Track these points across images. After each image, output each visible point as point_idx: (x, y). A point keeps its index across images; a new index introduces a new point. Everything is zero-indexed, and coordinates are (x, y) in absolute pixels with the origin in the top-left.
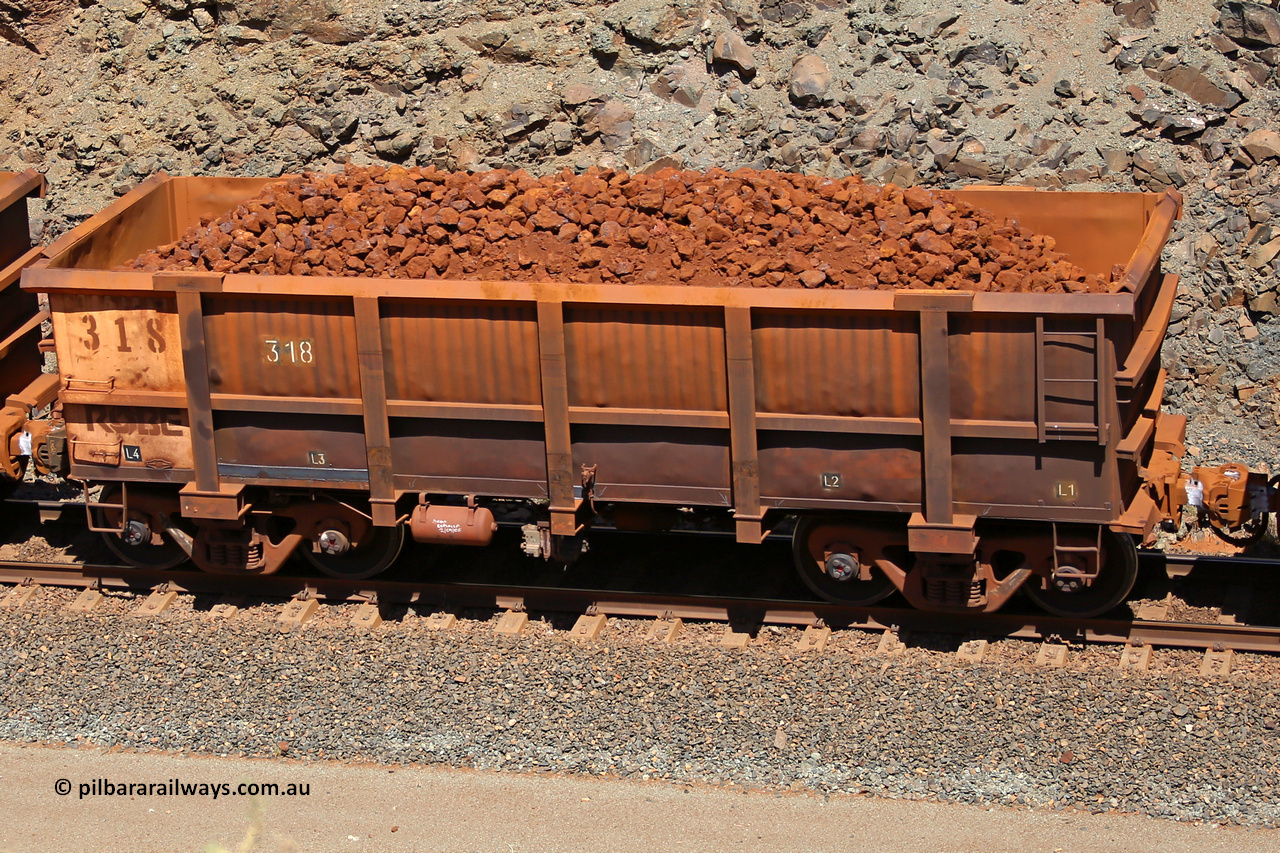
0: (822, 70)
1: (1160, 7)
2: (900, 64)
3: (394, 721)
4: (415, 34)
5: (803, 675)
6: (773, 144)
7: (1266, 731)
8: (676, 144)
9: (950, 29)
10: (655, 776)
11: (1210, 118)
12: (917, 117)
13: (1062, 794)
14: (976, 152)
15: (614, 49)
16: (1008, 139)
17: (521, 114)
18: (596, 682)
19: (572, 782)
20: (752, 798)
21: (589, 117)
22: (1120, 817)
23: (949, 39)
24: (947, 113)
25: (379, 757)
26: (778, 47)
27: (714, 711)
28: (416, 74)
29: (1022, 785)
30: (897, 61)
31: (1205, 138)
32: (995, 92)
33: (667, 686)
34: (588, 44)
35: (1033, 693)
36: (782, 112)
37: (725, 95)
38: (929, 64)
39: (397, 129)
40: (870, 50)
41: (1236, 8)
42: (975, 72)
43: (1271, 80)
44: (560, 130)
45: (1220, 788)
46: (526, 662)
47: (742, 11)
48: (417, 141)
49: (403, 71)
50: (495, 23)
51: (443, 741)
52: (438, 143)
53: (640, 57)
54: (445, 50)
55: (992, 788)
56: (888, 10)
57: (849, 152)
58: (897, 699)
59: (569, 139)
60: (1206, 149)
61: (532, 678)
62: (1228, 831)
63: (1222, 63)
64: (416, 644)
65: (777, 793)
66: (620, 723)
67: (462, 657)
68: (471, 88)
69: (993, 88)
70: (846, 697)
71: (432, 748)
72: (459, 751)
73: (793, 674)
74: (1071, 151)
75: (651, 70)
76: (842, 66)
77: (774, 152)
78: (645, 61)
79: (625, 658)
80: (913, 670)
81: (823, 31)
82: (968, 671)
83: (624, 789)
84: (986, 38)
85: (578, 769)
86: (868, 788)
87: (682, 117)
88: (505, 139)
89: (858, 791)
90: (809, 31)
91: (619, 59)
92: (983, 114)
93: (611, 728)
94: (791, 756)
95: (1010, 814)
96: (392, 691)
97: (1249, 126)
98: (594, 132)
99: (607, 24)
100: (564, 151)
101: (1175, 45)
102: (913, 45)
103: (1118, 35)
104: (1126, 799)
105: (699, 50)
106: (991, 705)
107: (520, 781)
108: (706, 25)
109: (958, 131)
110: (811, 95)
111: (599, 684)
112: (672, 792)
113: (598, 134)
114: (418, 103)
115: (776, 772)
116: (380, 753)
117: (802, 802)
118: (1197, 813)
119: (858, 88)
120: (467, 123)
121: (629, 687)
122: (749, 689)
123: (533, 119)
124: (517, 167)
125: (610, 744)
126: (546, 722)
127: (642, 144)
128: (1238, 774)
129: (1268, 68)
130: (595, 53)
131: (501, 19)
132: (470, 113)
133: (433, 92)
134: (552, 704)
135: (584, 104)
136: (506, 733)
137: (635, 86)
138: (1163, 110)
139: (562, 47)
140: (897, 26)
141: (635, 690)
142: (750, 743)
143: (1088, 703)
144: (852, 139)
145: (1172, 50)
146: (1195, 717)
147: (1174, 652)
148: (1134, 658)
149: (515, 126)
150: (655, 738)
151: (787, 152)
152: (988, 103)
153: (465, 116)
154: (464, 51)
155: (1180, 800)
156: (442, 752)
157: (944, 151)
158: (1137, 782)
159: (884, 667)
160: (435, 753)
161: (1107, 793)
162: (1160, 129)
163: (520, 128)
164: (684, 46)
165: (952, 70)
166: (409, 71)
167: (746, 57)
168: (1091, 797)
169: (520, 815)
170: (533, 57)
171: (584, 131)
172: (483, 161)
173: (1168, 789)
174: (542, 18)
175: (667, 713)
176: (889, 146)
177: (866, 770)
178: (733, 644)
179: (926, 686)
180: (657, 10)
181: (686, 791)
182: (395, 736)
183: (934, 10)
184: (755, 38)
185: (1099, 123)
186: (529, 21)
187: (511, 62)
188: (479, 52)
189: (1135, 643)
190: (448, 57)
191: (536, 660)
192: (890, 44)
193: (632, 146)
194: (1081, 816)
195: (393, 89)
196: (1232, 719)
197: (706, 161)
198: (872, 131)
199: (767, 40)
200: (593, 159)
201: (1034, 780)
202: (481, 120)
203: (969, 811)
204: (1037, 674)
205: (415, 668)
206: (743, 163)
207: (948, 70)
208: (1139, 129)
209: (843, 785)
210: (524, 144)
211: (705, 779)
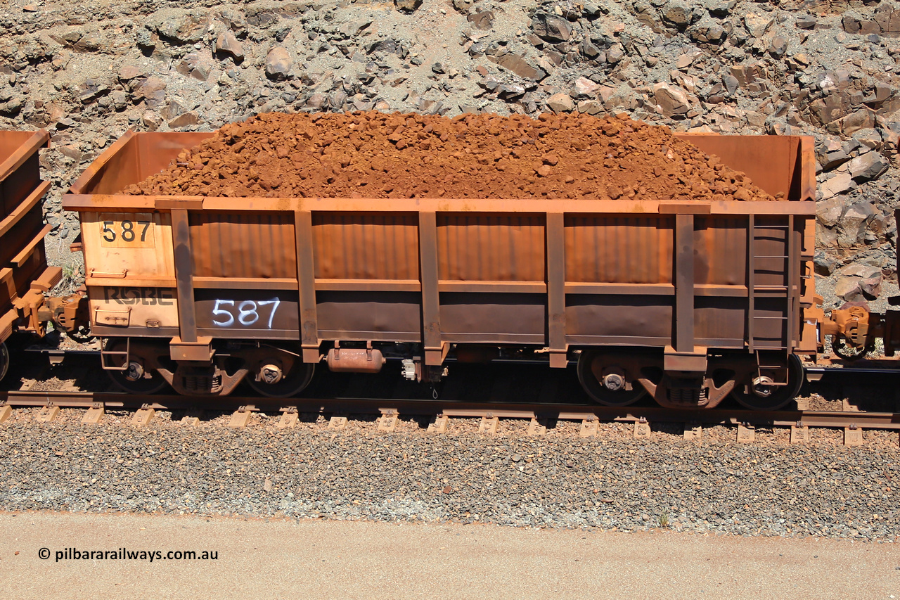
0: (286, 57)
1: (496, 17)
2: (335, 53)
3: (15, 483)
4: (20, 33)
5: (282, 444)
6: (256, 104)
7: (568, 469)
8: (194, 105)
9: (366, 30)
10: (188, 511)
11: (528, 86)
12: (347, 87)
13: (445, 513)
14: (384, 109)
15: (152, 43)
16: (404, 100)
17: (92, 86)
18: (148, 452)
19: (133, 517)
20: (251, 523)
21: (137, 87)
22: (480, 526)
23: (366, 37)
24: (365, 84)
25: (6, 507)
26: (258, 42)
27: (225, 468)
28: (22, 59)
29: (420, 508)
30: (333, 51)
31: (525, 99)
32: (395, 71)
33: (195, 454)
34: (135, 40)
35: (426, 450)
36: (261, 84)
37: (224, 73)
38: (353, 53)
39: (10, 96)
40: (316, 44)
41: (541, 17)
42: (382, 58)
43: (564, 62)
44: (118, 96)
45: (541, 505)
46: (103, 441)
47: (234, 19)
48: (23, 104)
49: (13, 58)
50: (73, 26)
51: (49, 495)
52: (38, 105)
53: (169, 49)
54: (41, 44)
55: (401, 511)
56: (327, 18)
57: (304, 109)
58: (341, 457)
59: (124, 101)
60: (526, 105)
61: (106, 451)
62: (546, 532)
63: (534, 52)
64: (30, 432)
65: (266, 519)
66: (164, 478)
67: (60, 439)
68: (59, 69)
69: (393, 68)
70: (309, 457)
71: (41, 499)
72: (60, 501)
73: (275, 443)
74: (443, 108)
75: (176, 57)
76: (298, 54)
77: (257, 109)
78: (172, 51)
79: (167, 436)
80: (351, 438)
81: (286, 32)
82: (385, 437)
83: (166, 521)
84: (389, 36)
85: (138, 509)
86: (323, 514)
87: (197, 87)
88: (82, 102)
89: (317, 516)
90: (277, 32)
91: (155, 50)
92: (388, 84)
93: (159, 482)
94: (275, 496)
95: (412, 527)
96: (14, 463)
97: (551, 91)
98: (140, 97)
99: (147, 27)
100: (121, 109)
101: (505, 41)
102: (343, 41)
103: (470, 34)
104: (484, 514)
105: (207, 44)
106: (400, 459)
107: (100, 519)
108: (211, 28)
109: (373, 95)
110: (280, 73)
111: (150, 454)
112: (200, 521)
113: (143, 98)
114: (24, 78)
115: (265, 506)
116: (7, 504)
117: (282, 525)
118: (527, 522)
119: (309, 68)
120: (56, 91)
121: (170, 455)
122: (247, 454)
123: (100, 88)
124: (90, 120)
125: (158, 492)
126: (116, 480)
127: (171, 105)
128: (551, 496)
129: (562, 55)
130: (140, 46)
131: (77, 24)
132: (58, 85)
133: (33, 71)
134: (120, 468)
135: (133, 79)
136: (90, 488)
137: (166, 67)
138: (499, 81)
139: (118, 42)
140: (332, 28)
141: (174, 457)
142: (248, 488)
143: (460, 455)
144: (306, 101)
145: (503, 44)
146: (525, 461)
147: (512, 422)
148: (488, 426)
149: (88, 93)
150: (187, 487)
151: (265, 109)
152: (391, 77)
153: (55, 87)
154: (54, 44)
155: (517, 514)
156: (48, 502)
157: (365, 108)
158: (490, 503)
159: (333, 437)
160: (43, 502)
161: (472, 511)
162: (498, 93)
163: (92, 94)
164: (197, 41)
165: (368, 56)
166: (17, 58)
167: (237, 48)
168: (462, 513)
169: (100, 541)
170: (99, 48)
171: (134, 97)
172: (68, 116)
173: (509, 507)
174: (104, 23)
175: (195, 471)
176: (330, 105)
177: (322, 503)
178: (236, 425)
179: (359, 448)
180: (179, 18)
181: (208, 521)
182: (17, 492)
183: (356, 19)
184: (243, 36)
185: (460, 90)
186: (96, 25)
187: (84, 51)
188: (63, 45)
189: (488, 416)
190: (43, 49)
191: (109, 440)
192: (329, 40)
193: (165, 106)
194: (457, 526)
195: (6, 69)
196: (547, 462)
197: (213, 115)
198: (319, 96)
199: (251, 38)
200: (140, 114)
201: (427, 505)
202: (66, 90)
203: (387, 526)
204: (428, 438)
205: (29, 447)
206: (237, 116)
207: (366, 56)
208: (484, 93)
209: (308, 513)
210: (94, 105)
211: (220, 512)
